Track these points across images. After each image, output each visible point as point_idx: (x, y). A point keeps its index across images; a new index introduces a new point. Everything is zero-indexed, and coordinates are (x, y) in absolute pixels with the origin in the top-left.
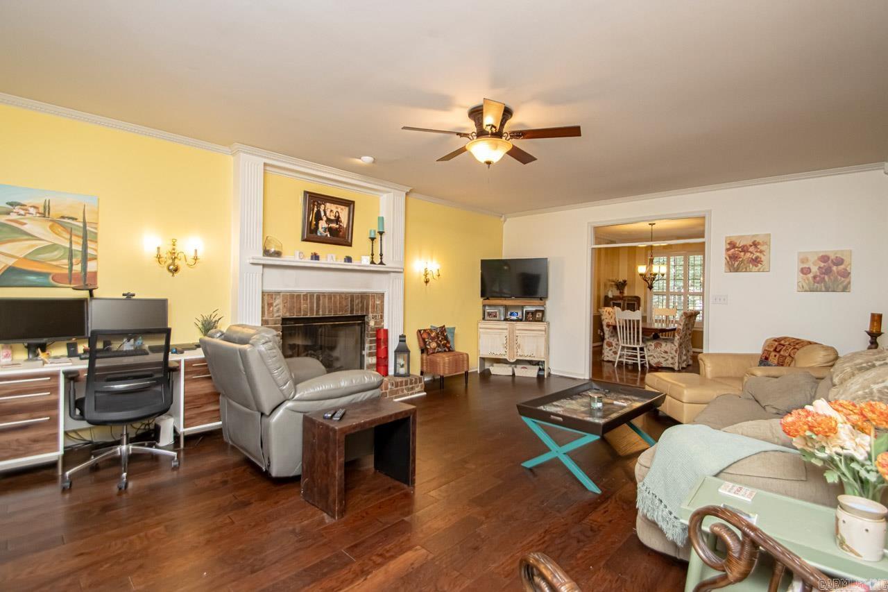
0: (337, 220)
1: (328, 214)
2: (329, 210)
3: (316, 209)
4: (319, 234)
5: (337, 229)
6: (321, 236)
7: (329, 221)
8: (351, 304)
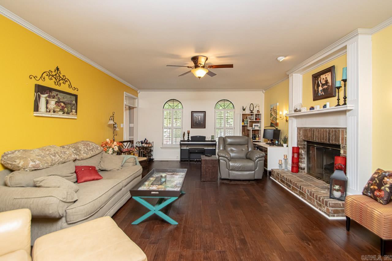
0: (327, 82)
1: (322, 82)
2: (322, 79)
3: (317, 82)
4: (319, 95)
5: (327, 88)
6: (321, 96)
7: (323, 85)
8: (329, 135)
